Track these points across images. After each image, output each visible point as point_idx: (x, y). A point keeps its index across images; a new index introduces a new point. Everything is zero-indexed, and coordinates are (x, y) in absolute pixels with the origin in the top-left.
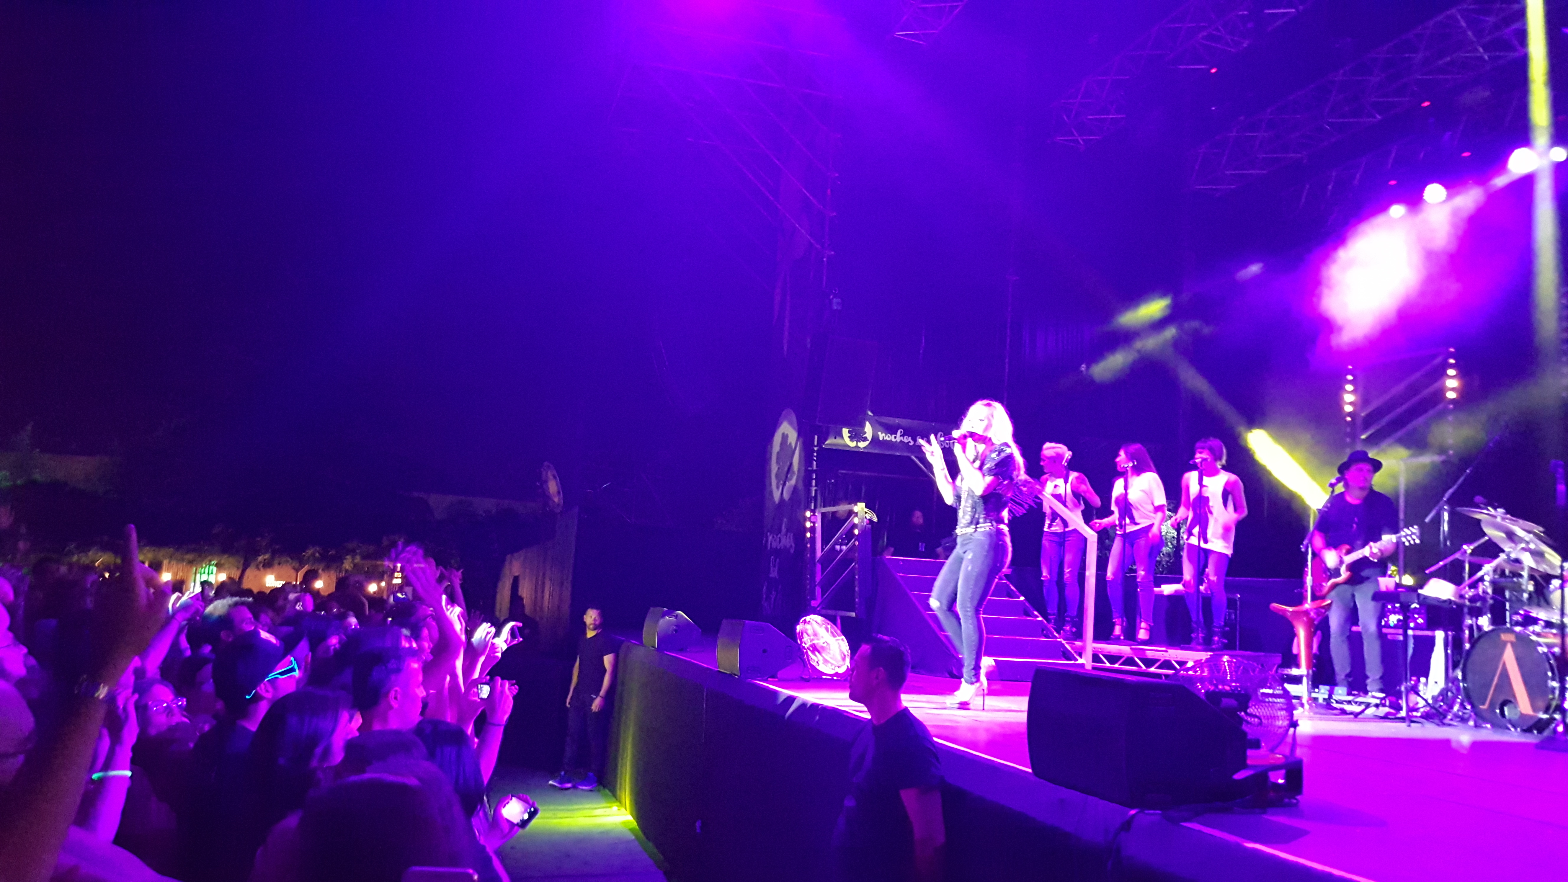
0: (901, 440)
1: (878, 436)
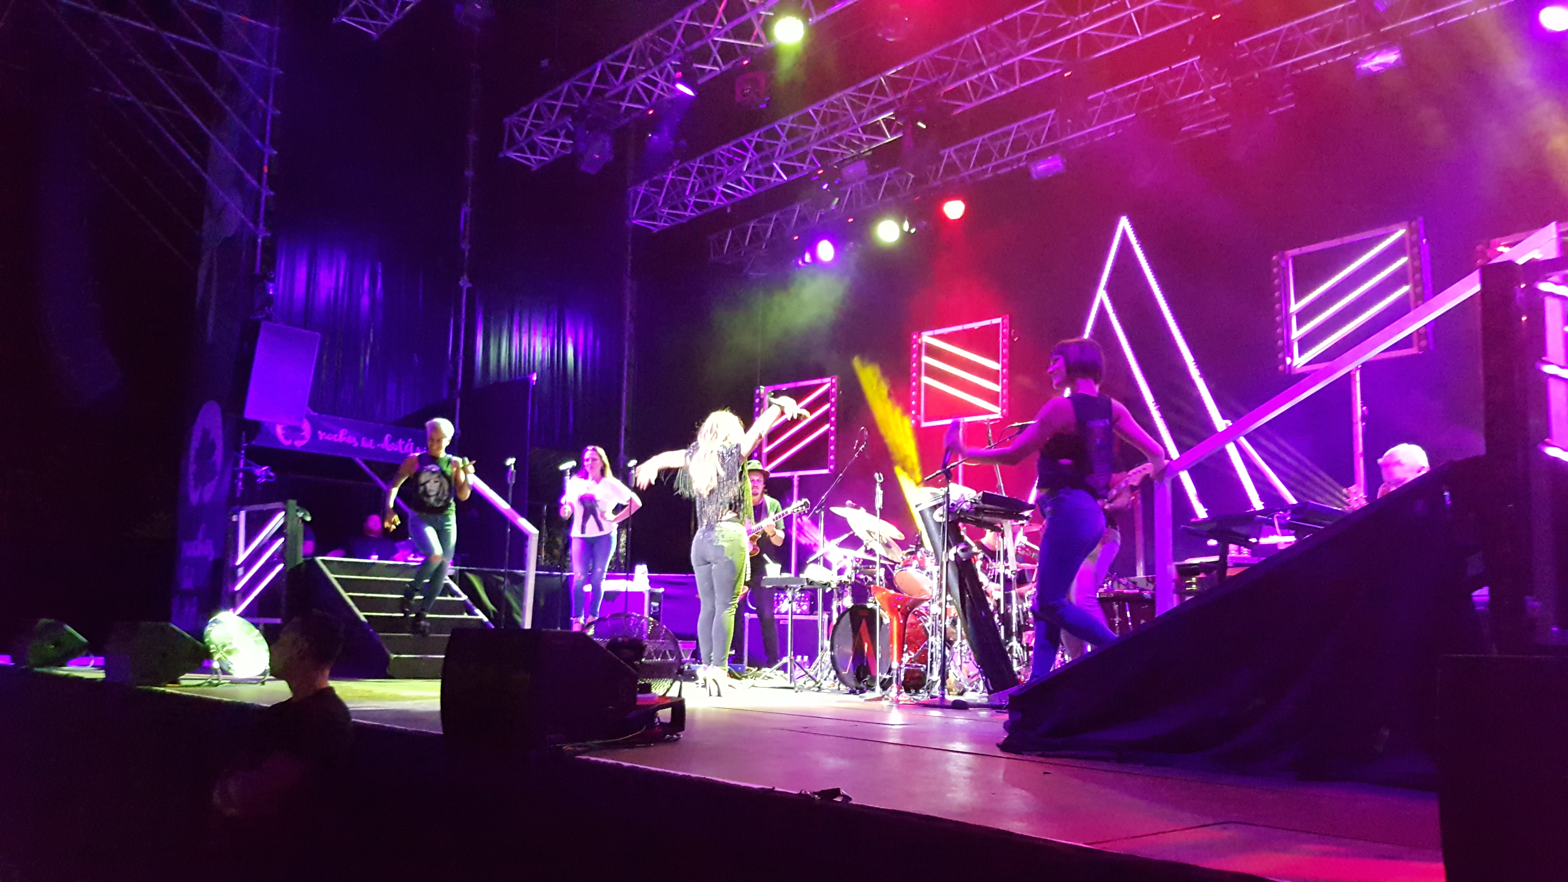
0: (344, 443)
1: (318, 435)
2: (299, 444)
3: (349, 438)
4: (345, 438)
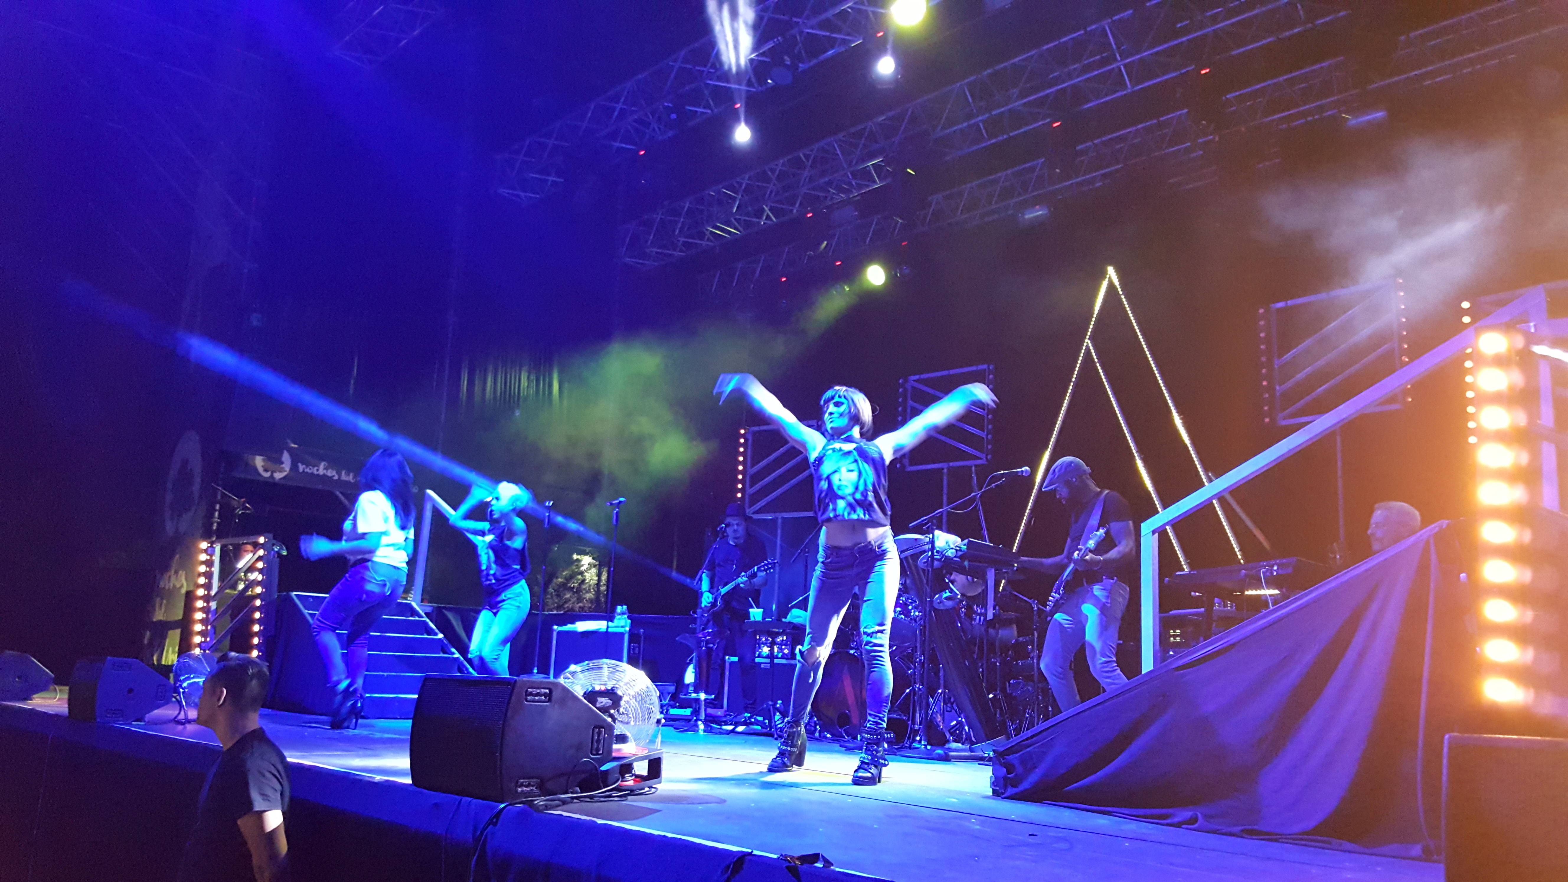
0: (324, 475)
1: (297, 467)
3: (329, 471)
4: (325, 471)
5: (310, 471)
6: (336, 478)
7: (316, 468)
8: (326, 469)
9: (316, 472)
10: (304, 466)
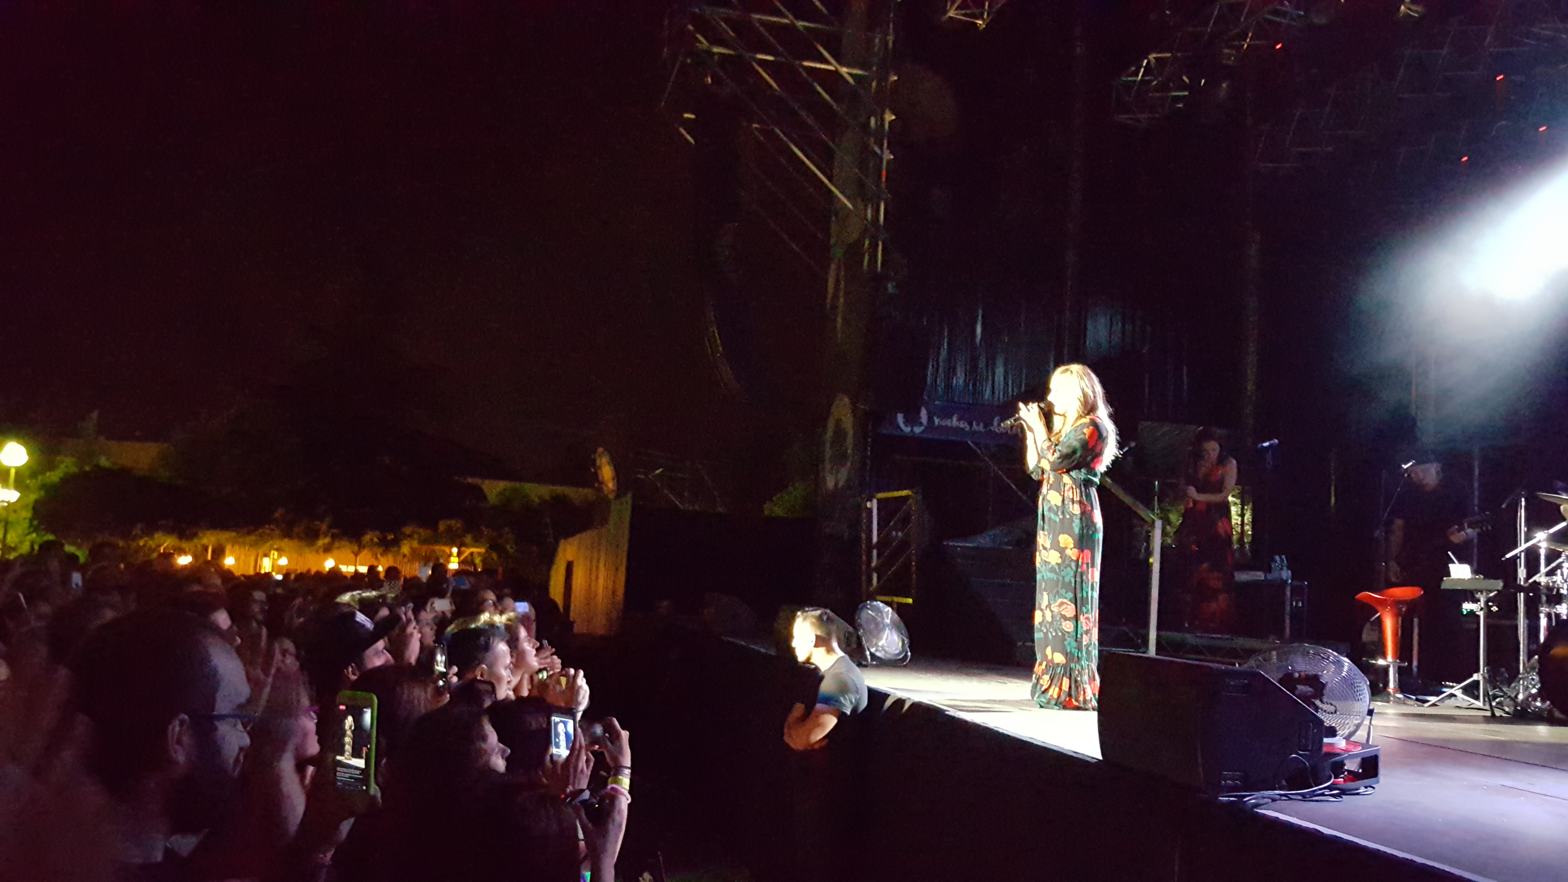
0: (957, 427)
1: (933, 421)
2: (918, 430)
3: (962, 422)
4: (958, 423)
5: (944, 424)
6: (968, 429)
7: (949, 421)
8: (959, 420)
9: (949, 425)
10: (939, 420)
